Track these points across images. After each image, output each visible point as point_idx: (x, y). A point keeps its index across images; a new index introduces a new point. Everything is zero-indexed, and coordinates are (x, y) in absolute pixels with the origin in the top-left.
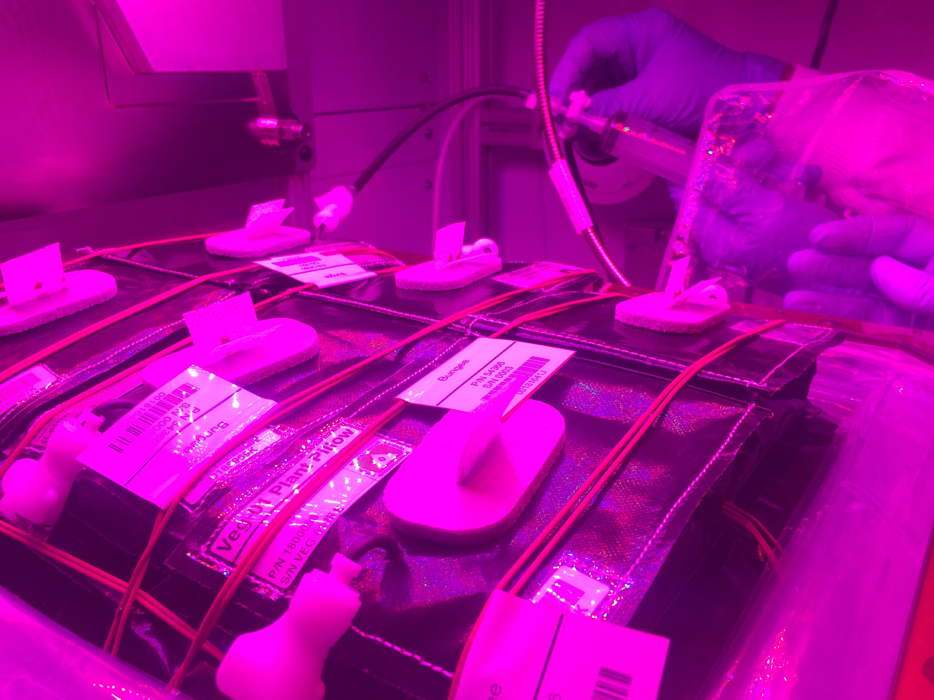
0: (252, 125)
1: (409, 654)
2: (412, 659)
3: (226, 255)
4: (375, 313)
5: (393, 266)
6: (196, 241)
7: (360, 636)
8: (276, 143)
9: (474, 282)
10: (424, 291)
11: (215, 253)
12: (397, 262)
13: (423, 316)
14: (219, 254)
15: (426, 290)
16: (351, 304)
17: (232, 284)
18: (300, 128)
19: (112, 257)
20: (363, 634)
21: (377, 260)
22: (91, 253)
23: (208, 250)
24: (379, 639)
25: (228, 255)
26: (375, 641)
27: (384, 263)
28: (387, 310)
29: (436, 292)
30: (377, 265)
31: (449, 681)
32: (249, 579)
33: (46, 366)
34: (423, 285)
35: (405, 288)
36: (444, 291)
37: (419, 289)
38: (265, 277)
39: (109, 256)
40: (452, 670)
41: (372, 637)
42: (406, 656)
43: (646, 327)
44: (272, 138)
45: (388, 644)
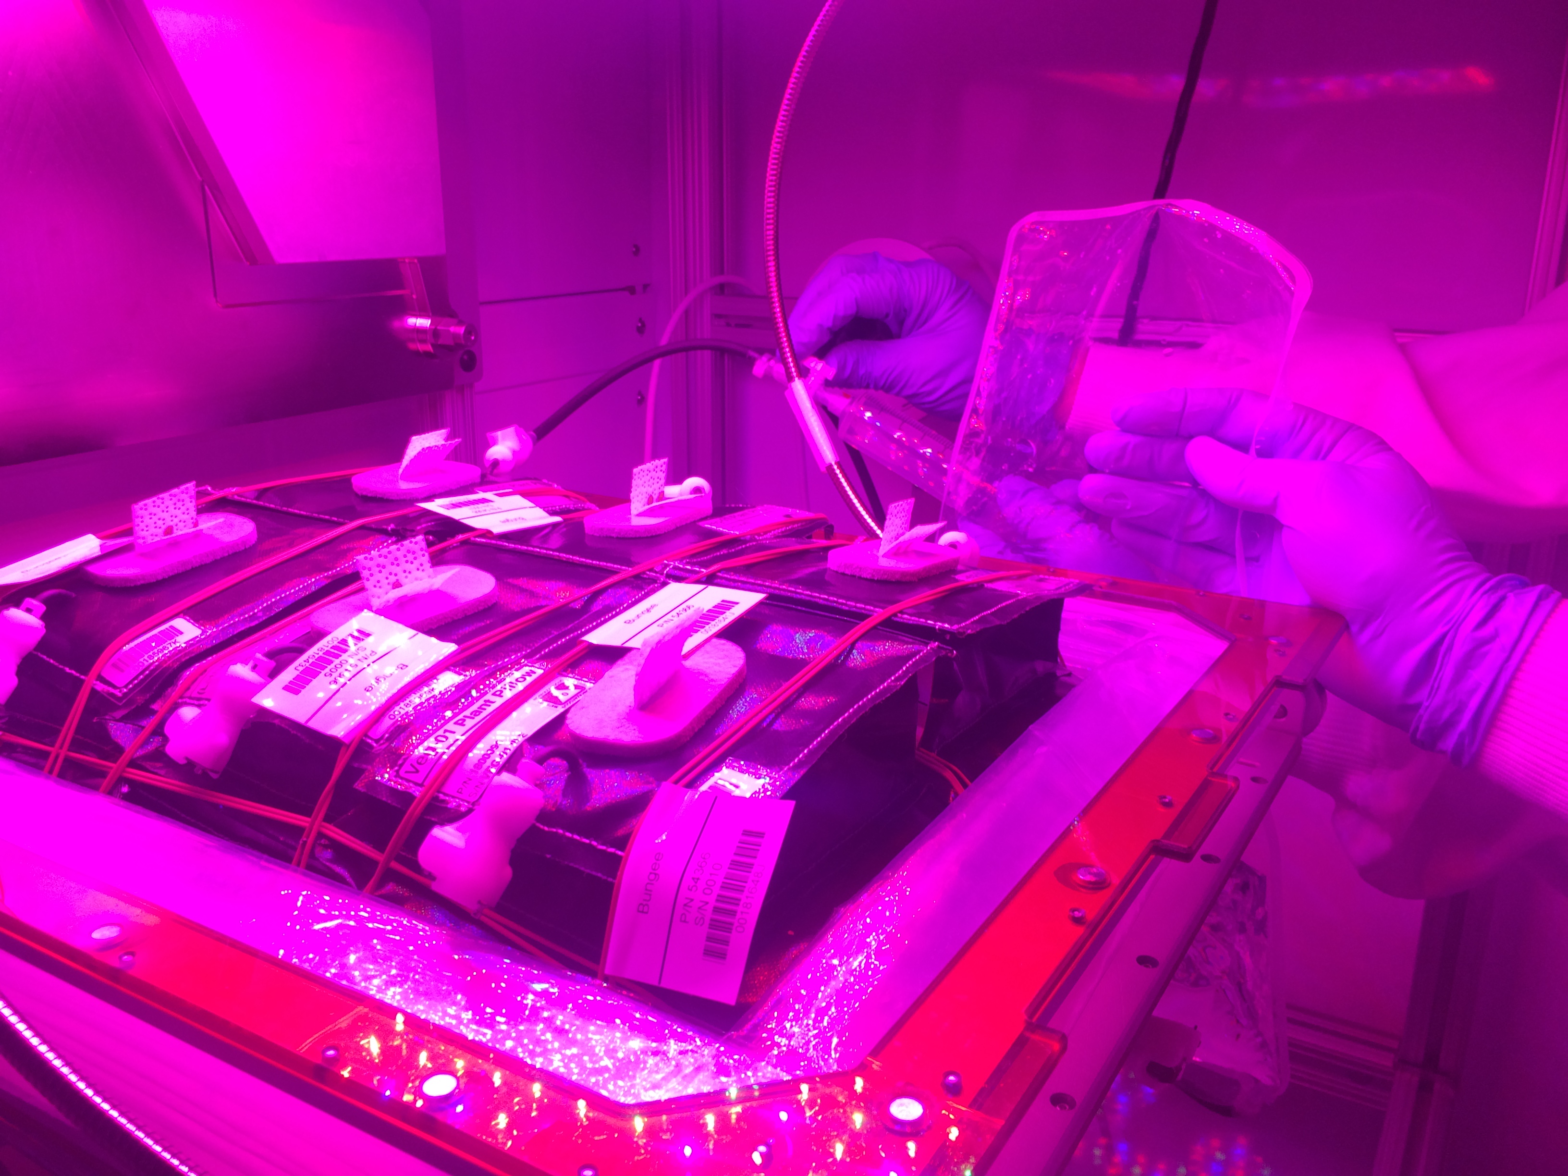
0: (396, 324)
1: (587, 841)
2: (590, 845)
3: (378, 496)
4: (560, 561)
5: (584, 509)
6: (338, 479)
7: (543, 830)
8: (429, 348)
9: (677, 528)
10: (617, 538)
11: (364, 493)
12: (589, 505)
13: (614, 564)
14: (369, 495)
15: (619, 536)
16: (533, 551)
17: (392, 530)
18: (461, 330)
19: (239, 498)
20: (546, 829)
21: (565, 504)
22: (213, 494)
23: (355, 489)
24: (561, 831)
25: (381, 496)
26: (556, 833)
27: (572, 506)
28: (574, 558)
29: (631, 538)
30: (563, 508)
31: (620, 858)
32: (437, 797)
33: (188, 618)
34: (616, 531)
35: (595, 534)
36: (640, 538)
37: (612, 535)
38: (430, 521)
39: (236, 497)
40: (622, 850)
41: (555, 830)
42: (584, 844)
43: (858, 575)
44: (423, 341)
45: (568, 834)
